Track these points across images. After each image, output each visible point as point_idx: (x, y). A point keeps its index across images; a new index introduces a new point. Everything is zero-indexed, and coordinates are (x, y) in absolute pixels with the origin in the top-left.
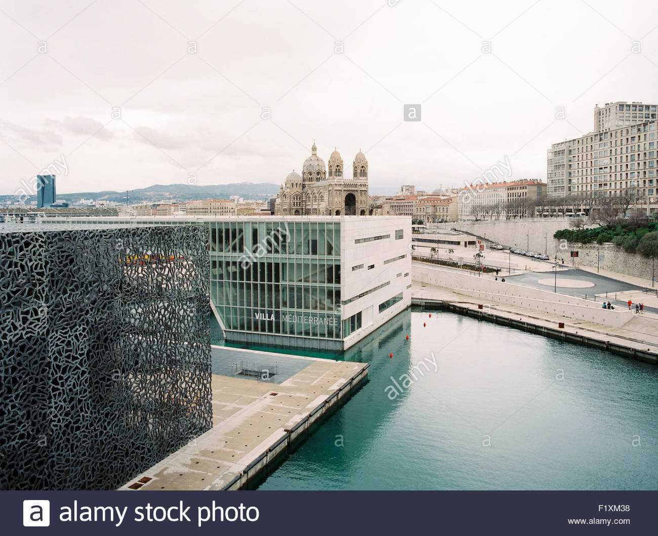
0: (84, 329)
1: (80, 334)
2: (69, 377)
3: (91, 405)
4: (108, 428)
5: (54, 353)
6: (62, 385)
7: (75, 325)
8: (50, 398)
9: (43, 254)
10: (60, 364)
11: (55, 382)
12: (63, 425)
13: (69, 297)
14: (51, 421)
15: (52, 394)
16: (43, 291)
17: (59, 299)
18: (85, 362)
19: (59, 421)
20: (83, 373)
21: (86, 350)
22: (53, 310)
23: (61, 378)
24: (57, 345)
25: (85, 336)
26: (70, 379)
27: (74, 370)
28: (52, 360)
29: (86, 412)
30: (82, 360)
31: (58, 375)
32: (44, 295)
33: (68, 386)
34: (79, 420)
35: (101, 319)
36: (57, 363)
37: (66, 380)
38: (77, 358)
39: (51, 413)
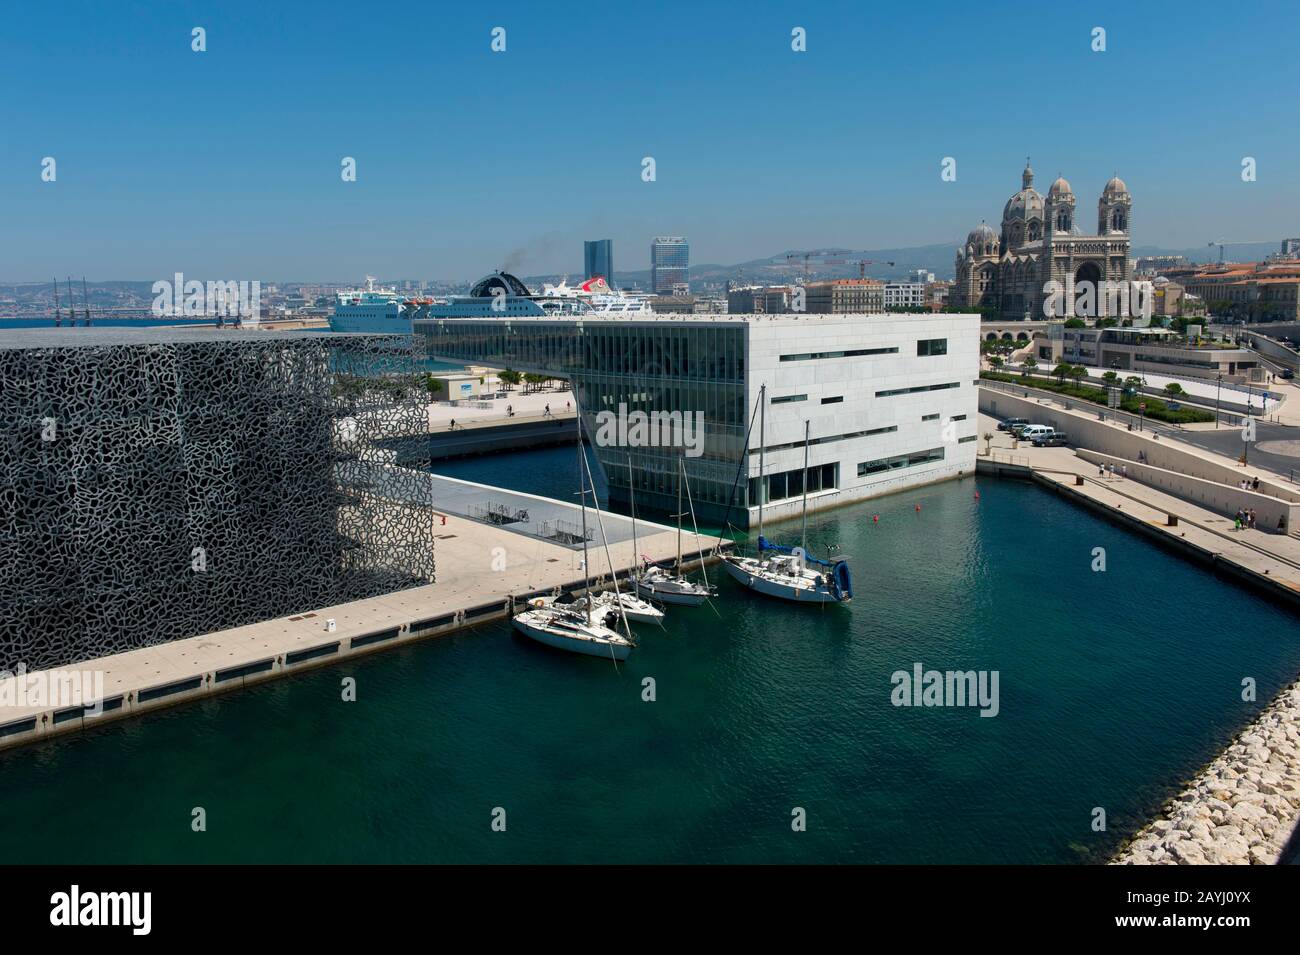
0: (229, 444)
1: (224, 449)
2: (210, 490)
3: (240, 523)
4: (264, 552)
5: (191, 464)
6: (202, 497)
7: (217, 439)
8: (187, 508)
9: (174, 365)
10: (199, 475)
11: (192, 492)
12: (203, 536)
13: (208, 409)
14: (189, 530)
15: (189, 504)
16: (176, 402)
17: (194, 411)
18: (231, 478)
19: (198, 531)
20: (229, 489)
21: (231, 466)
22: (188, 421)
23: (200, 490)
24: (194, 456)
25: (230, 451)
26: (211, 492)
27: (217, 484)
28: (188, 470)
29: (233, 529)
30: (226, 475)
31: (197, 486)
32: (176, 406)
33: (210, 499)
34: (224, 536)
35: (252, 435)
36: (195, 474)
37: (207, 493)
38: (220, 473)
39: (189, 522)
